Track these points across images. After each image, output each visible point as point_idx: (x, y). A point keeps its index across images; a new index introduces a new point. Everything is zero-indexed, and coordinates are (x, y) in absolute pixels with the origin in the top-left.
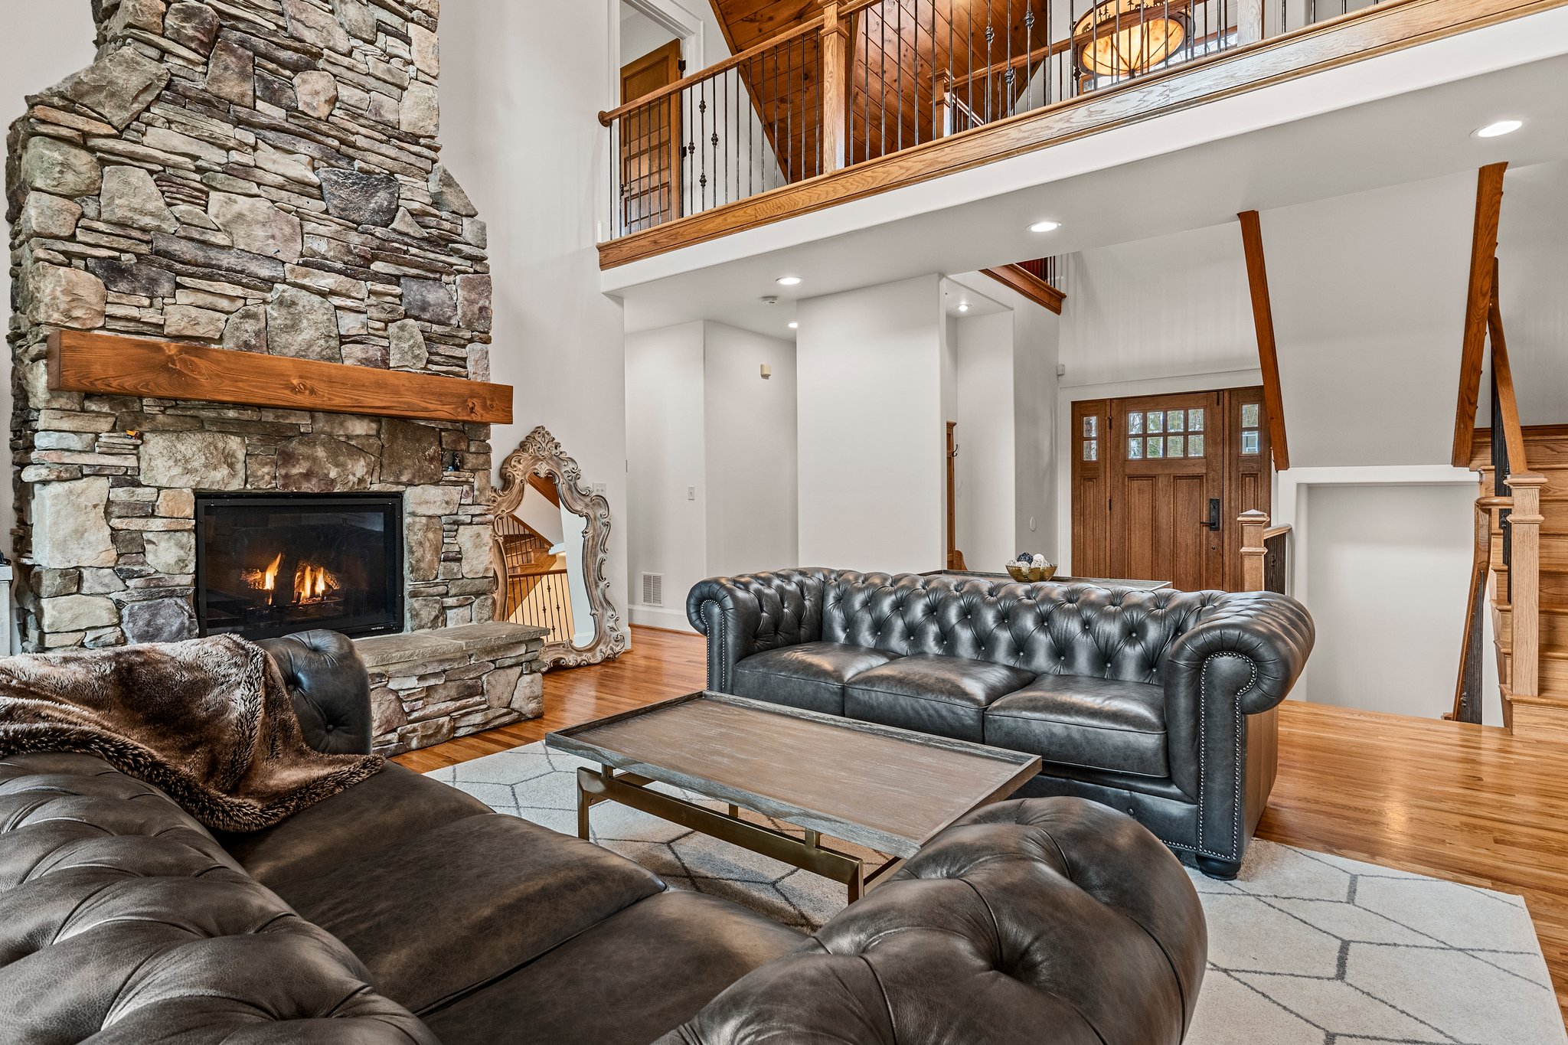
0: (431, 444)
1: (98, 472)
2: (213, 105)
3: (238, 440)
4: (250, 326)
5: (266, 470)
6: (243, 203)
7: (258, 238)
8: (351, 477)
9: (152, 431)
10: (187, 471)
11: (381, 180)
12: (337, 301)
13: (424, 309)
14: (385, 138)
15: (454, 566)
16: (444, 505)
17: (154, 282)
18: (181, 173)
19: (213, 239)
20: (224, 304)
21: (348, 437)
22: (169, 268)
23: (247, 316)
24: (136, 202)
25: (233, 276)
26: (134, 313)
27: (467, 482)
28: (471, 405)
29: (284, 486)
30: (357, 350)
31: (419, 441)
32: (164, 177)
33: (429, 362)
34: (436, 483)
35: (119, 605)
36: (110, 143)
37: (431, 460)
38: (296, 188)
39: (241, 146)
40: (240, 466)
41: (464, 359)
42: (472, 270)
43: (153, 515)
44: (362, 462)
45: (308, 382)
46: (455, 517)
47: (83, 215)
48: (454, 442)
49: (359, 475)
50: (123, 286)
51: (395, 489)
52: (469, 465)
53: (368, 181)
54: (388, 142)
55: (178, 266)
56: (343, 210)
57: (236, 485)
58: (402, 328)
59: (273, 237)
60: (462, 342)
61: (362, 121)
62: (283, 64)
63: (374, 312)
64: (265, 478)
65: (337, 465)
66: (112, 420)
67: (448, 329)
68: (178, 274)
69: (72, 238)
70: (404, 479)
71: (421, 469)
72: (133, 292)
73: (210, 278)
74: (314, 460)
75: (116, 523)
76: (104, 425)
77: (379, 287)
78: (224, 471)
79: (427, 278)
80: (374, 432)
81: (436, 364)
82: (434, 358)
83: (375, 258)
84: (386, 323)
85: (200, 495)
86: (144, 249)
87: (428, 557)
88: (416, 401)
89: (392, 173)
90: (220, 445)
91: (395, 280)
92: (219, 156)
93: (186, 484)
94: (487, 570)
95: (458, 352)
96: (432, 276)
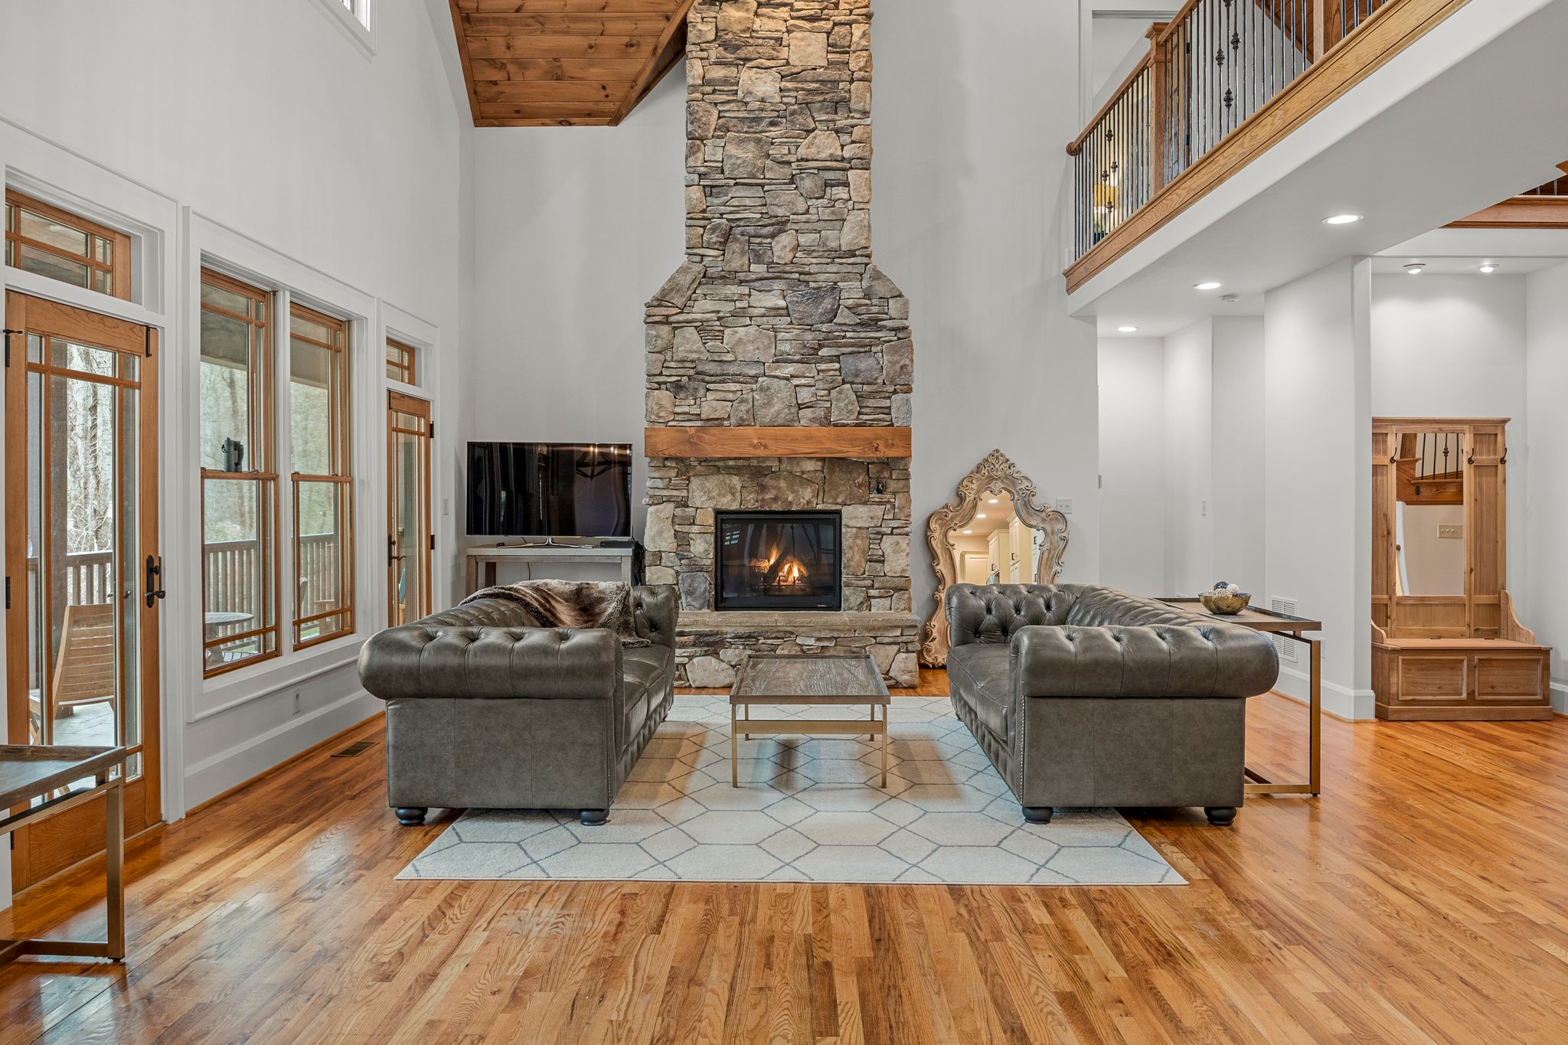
0: (859, 475)
1: (667, 500)
2: (727, 278)
3: (737, 478)
4: (744, 407)
5: (752, 496)
6: (742, 331)
7: (749, 351)
8: (802, 500)
9: (694, 476)
10: (710, 498)
11: (827, 291)
12: (796, 382)
13: (856, 376)
14: (829, 260)
15: (878, 566)
16: (869, 519)
17: (696, 390)
18: (710, 323)
19: (725, 359)
20: (731, 396)
21: (803, 473)
22: (703, 380)
23: (742, 401)
24: (687, 347)
25: (737, 378)
26: (685, 409)
27: (889, 502)
28: (873, 446)
29: (761, 506)
30: (807, 413)
31: (850, 472)
32: (702, 329)
33: (860, 413)
34: (866, 503)
35: (677, 573)
36: (681, 318)
37: (860, 486)
38: (773, 313)
39: (742, 296)
40: (738, 494)
41: (889, 408)
42: (896, 338)
43: (693, 524)
44: (809, 490)
46: (878, 529)
47: (665, 360)
48: (878, 472)
49: (807, 498)
50: (682, 395)
51: (834, 508)
52: (891, 489)
53: (819, 293)
54: (833, 262)
55: (707, 378)
56: (800, 319)
57: (734, 506)
58: (840, 393)
59: (758, 348)
60: (887, 395)
61: (814, 254)
62: (766, 237)
63: (820, 385)
64: (751, 502)
65: (793, 493)
66: (676, 470)
67: (875, 387)
68: (708, 383)
69: (661, 374)
70: (839, 500)
71: (851, 494)
72: (686, 398)
73: (723, 382)
74: (779, 489)
75: (677, 527)
76: (673, 473)
77: (823, 366)
78: (729, 497)
79: (860, 352)
80: (820, 468)
81: (866, 414)
82: (863, 410)
83: (821, 346)
84: (829, 390)
85: (720, 513)
86: (692, 372)
87: (857, 557)
88: (833, 446)
89: (835, 283)
90: (728, 482)
91: (836, 359)
92: (730, 307)
93: (709, 505)
94: (903, 571)
95: (886, 403)
96: (862, 350)
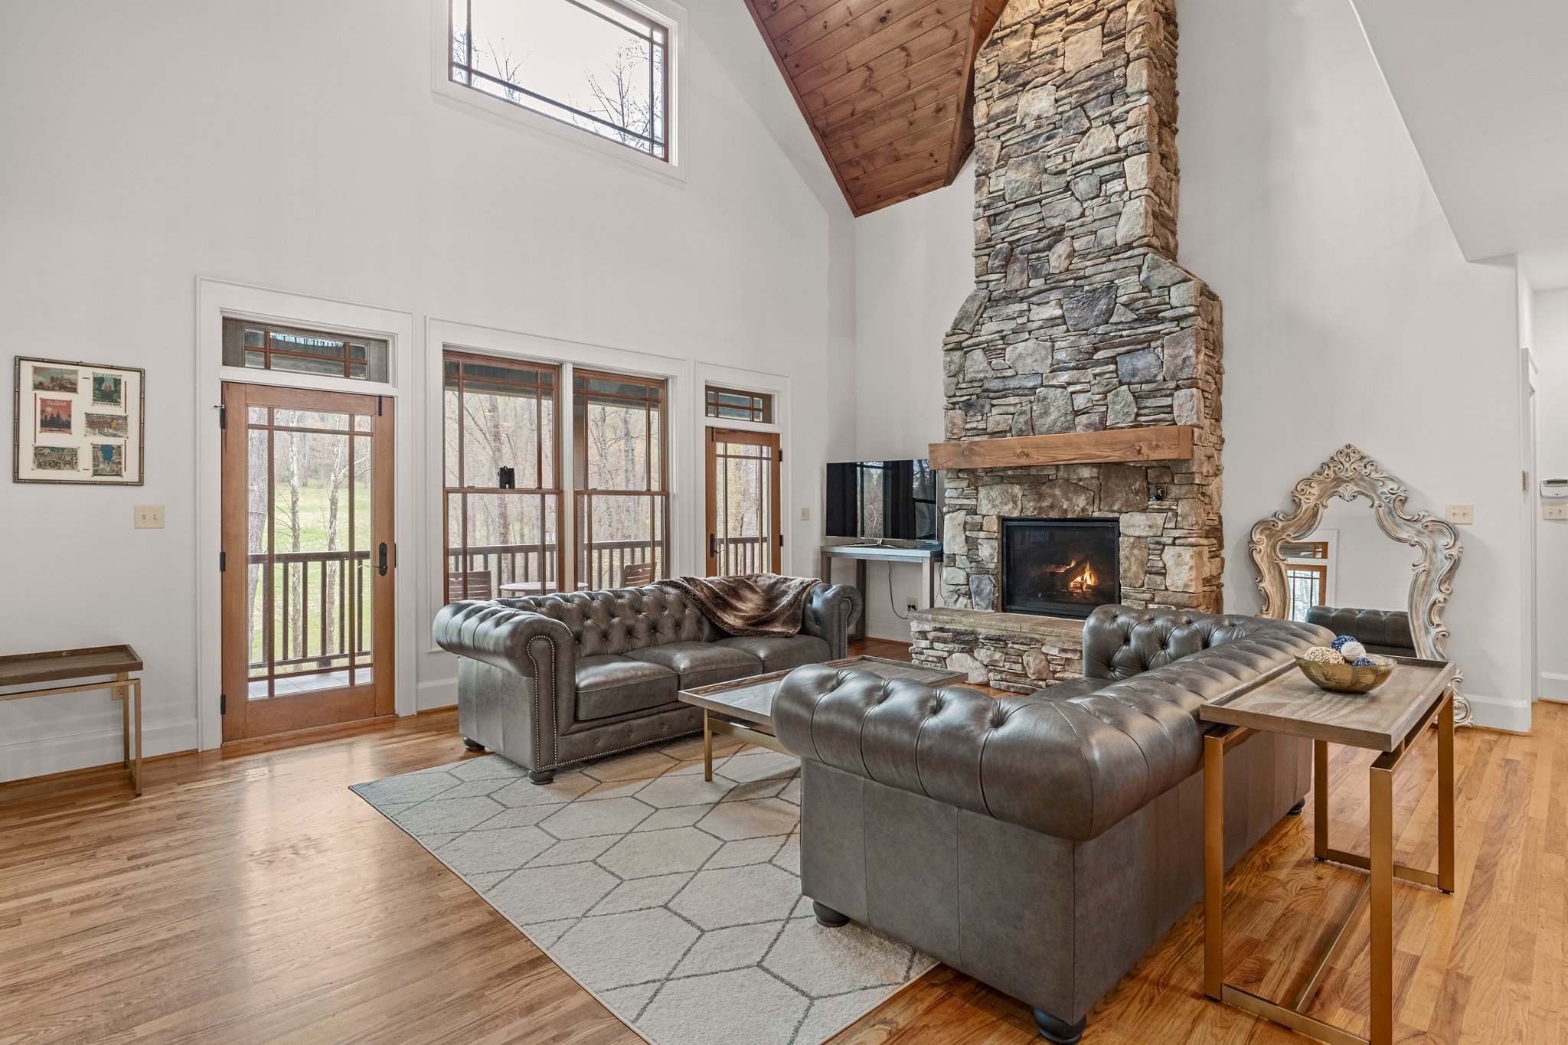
0: (1136, 480)
1: (961, 508)
2: (1008, 298)
3: (1018, 487)
4: (1022, 419)
5: (1031, 504)
6: (1021, 346)
7: (1028, 365)
8: (1076, 508)
9: (983, 486)
10: (994, 506)
11: (1103, 291)
12: (1071, 389)
13: (1134, 375)
14: (1104, 259)
15: (1159, 579)
16: (1147, 528)
17: (983, 406)
18: (994, 343)
19: (1006, 374)
20: (1011, 409)
21: (1080, 480)
22: (988, 397)
23: (1022, 413)
24: (976, 368)
25: (1017, 392)
26: (974, 425)
27: (1170, 509)
28: (1138, 448)
29: (1039, 514)
30: (1083, 419)
31: (1126, 478)
32: (988, 349)
33: (1138, 415)
34: (1144, 510)
35: (968, 575)
36: (969, 342)
37: (1137, 493)
38: (1049, 324)
39: (1021, 313)
40: (1019, 502)
41: (1171, 406)
42: (1178, 328)
43: (981, 530)
44: (1083, 497)
45: (1025, 450)
46: (1158, 539)
47: (958, 383)
48: (1157, 477)
49: (1081, 506)
50: (971, 413)
51: (1111, 515)
52: (1173, 495)
53: (1094, 295)
54: (1109, 261)
55: (992, 395)
56: (1076, 325)
57: (1016, 514)
58: (1116, 395)
59: (1036, 361)
60: (1168, 392)
61: (1089, 257)
62: (1043, 251)
63: (1096, 389)
64: (1030, 509)
65: (1068, 499)
66: (967, 481)
67: (1154, 385)
68: (993, 399)
69: (955, 396)
70: (1115, 508)
71: (1127, 500)
72: (975, 415)
73: (1005, 396)
74: (1054, 497)
75: (968, 533)
76: (964, 484)
77: (1098, 370)
78: (1011, 505)
79: (1138, 350)
80: (1096, 475)
81: (1145, 415)
82: (1142, 412)
83: (1096, 350)
84: (1105, 394)
85: (1004, 520)
86: (979, 390)
87: (1134, 568)
88: (1094, 452)
89: (1112, 282)
90: (1010, 491)
91: (1113, 360)
92: (1012, 325)
93: (994, 512)
94: (1186, 586)
95: (1168, 401)
96: (1140, 347)
